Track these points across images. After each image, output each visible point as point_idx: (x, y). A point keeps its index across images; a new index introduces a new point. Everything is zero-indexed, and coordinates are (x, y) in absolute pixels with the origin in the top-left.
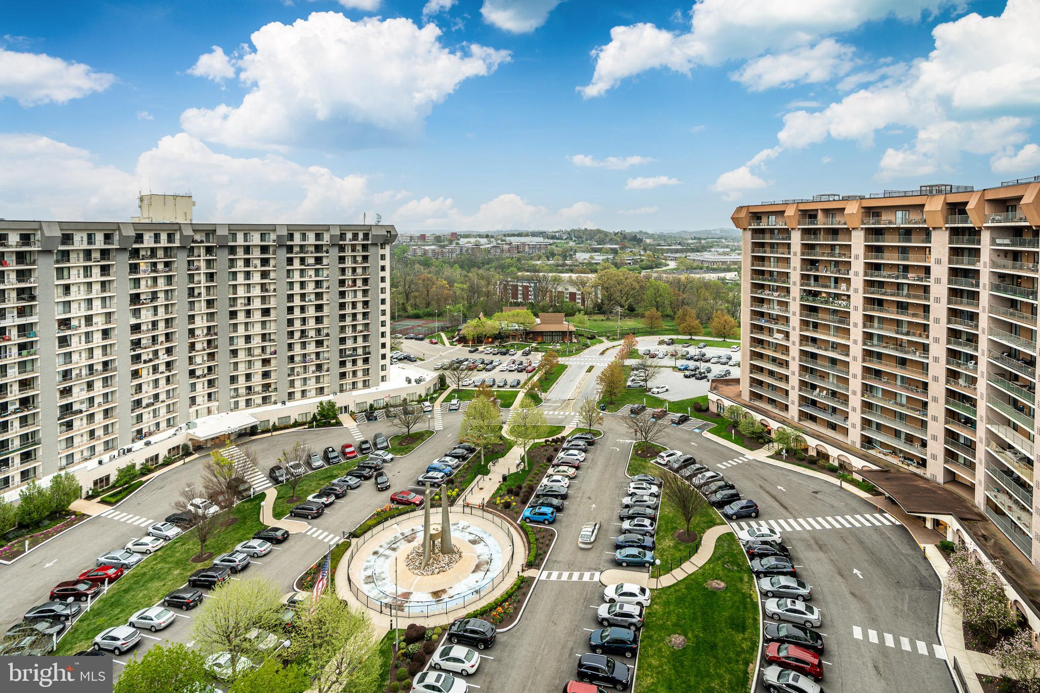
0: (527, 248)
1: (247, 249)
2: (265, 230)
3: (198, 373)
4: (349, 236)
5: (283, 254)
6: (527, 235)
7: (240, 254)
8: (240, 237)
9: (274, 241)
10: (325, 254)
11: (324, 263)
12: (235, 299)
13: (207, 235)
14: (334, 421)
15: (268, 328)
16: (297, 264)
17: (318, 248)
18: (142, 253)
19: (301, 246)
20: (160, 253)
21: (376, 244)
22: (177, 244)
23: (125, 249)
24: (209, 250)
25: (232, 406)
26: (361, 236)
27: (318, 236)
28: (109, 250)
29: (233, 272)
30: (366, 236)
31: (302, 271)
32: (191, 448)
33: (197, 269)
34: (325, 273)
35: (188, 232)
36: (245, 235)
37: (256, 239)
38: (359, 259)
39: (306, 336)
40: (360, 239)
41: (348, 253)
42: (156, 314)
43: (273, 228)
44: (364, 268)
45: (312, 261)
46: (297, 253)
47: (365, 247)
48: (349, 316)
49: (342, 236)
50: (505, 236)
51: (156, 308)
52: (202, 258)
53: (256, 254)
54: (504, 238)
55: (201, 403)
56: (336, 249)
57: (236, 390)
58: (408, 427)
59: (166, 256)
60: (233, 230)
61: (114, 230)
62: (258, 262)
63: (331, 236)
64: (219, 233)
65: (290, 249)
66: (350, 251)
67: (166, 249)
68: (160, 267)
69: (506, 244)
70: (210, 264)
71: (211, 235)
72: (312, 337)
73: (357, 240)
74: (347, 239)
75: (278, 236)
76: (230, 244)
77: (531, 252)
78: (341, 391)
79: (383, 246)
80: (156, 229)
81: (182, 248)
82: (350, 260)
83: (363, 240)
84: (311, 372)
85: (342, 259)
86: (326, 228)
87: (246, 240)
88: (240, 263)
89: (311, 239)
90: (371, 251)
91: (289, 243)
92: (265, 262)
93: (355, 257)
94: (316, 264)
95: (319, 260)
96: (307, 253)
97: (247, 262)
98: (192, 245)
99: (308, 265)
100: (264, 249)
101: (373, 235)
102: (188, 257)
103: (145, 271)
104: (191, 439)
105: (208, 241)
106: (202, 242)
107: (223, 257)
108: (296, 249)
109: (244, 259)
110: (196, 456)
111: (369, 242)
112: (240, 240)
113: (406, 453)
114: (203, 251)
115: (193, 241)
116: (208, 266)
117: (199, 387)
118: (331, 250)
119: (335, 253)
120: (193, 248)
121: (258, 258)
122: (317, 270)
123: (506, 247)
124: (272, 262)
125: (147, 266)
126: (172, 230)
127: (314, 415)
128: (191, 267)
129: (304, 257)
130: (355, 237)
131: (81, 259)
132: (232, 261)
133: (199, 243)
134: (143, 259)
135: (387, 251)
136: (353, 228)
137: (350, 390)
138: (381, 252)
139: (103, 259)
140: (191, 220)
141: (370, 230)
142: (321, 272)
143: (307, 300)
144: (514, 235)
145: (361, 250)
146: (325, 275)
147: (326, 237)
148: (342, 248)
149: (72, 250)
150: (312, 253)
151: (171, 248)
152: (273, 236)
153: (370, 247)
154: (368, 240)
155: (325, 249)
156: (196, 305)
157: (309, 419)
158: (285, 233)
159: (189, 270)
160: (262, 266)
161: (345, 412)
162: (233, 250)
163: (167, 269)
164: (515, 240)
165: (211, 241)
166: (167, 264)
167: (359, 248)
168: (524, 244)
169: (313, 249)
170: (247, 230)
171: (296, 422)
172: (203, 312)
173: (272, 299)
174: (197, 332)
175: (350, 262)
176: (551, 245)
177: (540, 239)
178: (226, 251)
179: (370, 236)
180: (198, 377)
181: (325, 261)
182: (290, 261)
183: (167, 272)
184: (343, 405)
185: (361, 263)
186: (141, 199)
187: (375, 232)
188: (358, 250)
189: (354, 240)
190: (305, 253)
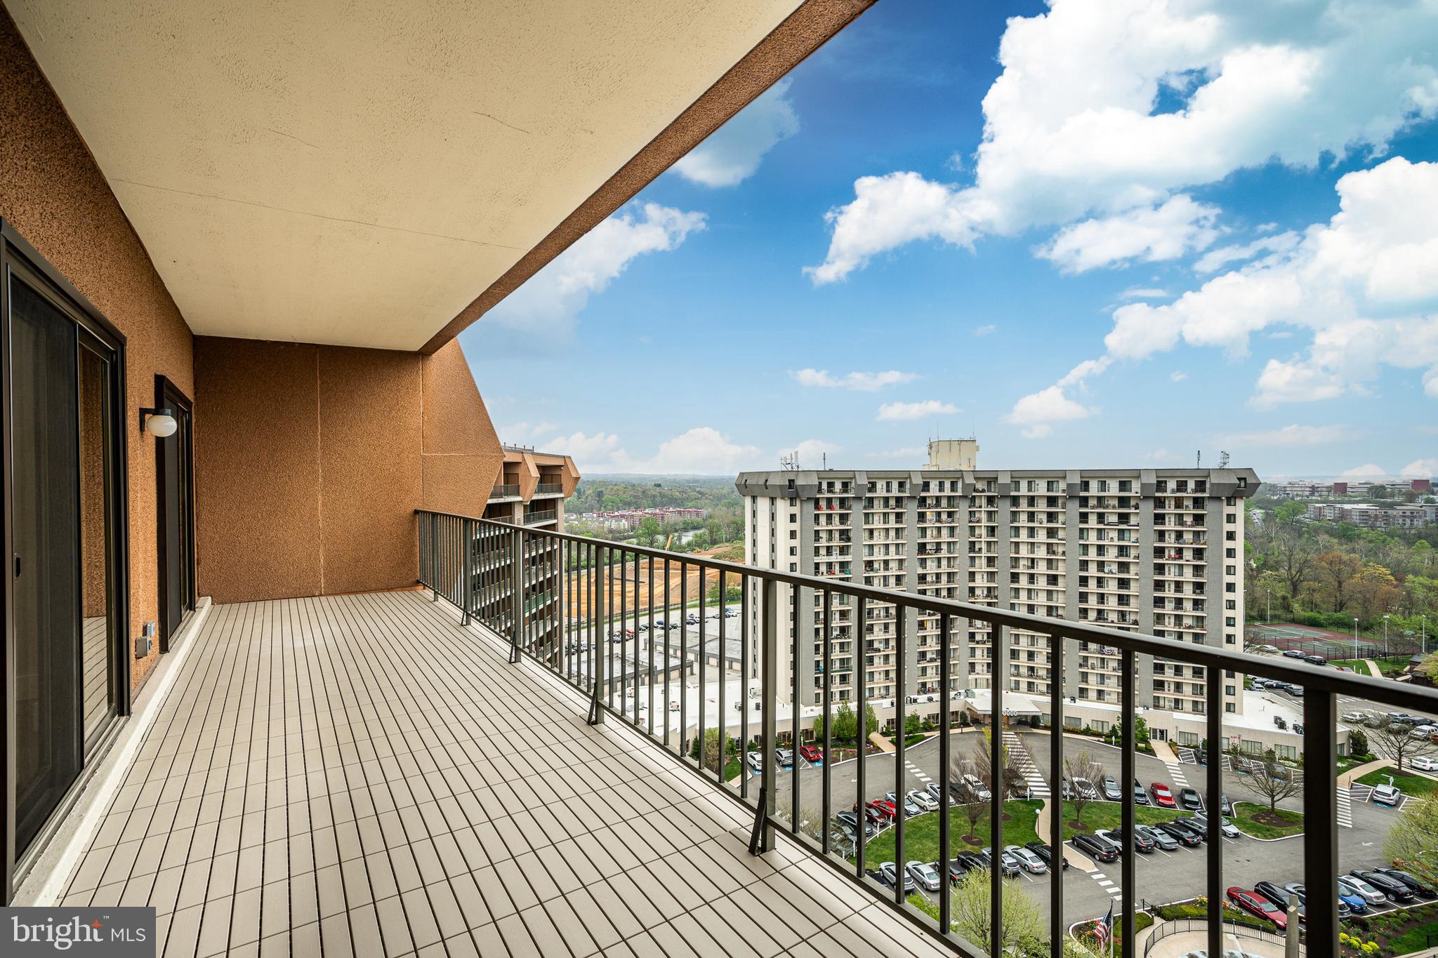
1: (1032, 501)
2: (1052, 479)
3: (978, 637)
4: (1172, 485)
5: (1074, 508)
7: (1024, 506)
8: (1024, 485)
9: (1064, 491)
10: (1133, 510)
11: (1132, 523)
12: (1017, 559)
13: (989, 483)
15: (1055, 599)
16: (1093, 522)
17: (1123, 502)
18: (929, 501)
19: (1100, 499)
20: (944, 502)
21: (1219, 499)
22: (959, 493)
23: (914, 497)
24: (990, 500)
25: (1013, 685)
26: (1191, 485)
27: (1124, 486)
28: (902, 497)
29: (1015, 527)
30: (1200, 486)
31: (1100, 531)
32: (969, 719)
33: (978, 522)
34: (1134, 536)
35: (970, 480)
36: (1030, 483)
37: (1041, 489)
38: (1189, 520)
39: (1104, 619)
40: (1189, 490)
41: (1170, 509)
42: (939, 567)
43: (1063, 475)
44: (1197, 534)
45: (1114, 519)
46: (1093, 507)
47: (1198, 502)
48: (1169, 602)
49: (1161, 485)
51: (939, 560)
52: (983, 509)
53: (1042, 506)
55: (980, 672)
56: (1151, 504)
57: (1017, 667)
59: (949, 505)
60: (1016, 477)
61: (906, 478)
62: (1044, 517)
63: (1143, 485)
64: (1000, 481)
65: (1084, 501)
66: (1173, 506)
67: (949, 498)
68: (944, 517)
70: (991, 517)
71: (993, 484)
72: (1112, 622)
73: (1185, 491)
74: (1169, 490)
75: (1069, 485)
76: (1013, 494)
78: (1157, 707)
79: (1230, 500)
80: (941, 476)
81: (964, 497)
82: (1173, 519)
83: (1196, 491)
84: (1110, 668)
85: (1159, 519)
86: (1136, 474)
87: (1030, 490)
88: (1024, 517)
89: (1113, 489)
90: (1209, 509)
91: (1083, 494)
92: (1051, 517)
93: (1181, 516)
94: (1120, 523)
95: (1124, 518)
96: (1107, 507)
97: (1031, 516)
98: (974, 494)
99: (1108, 524)
100: (1052, 501)
101: (1212, 485)
102: (970, 507)
103: (930, 521)
104: (968, 709)
105: (989, 490)
106: (983, 491)
107: (1004, 508)
108: (1092, 502)
109: (1028, 512)
110: (973, 729)
111: (1206, 495)
112: (1023, 490)
114: (984, 501)
115: (975, 490)
116: (990, 519)
117: (978, 653)
118: (1142, 505)
119: (1148, 509)
120: (974, 497)
121: (1044, 512)
122: (1121, 532)
124: (1061, 518)
125: (932, 516)
126: (955, 478)
127: (1114, 727)
128: (973, 519)
129: (1104, 513)
130: (1182, 486)
131: (882, 506)
132: (1014, 513)
133: (980, 492)
134: (929, 508)
135: (1239, 509)
136: (1178, 474)
137: (1170, 709)
138: (1228, 510)
139: (897, 506)
140: (974, 467)
141: (1208, 476)
142: (1127, 535)
143: (1106, 570)
145: (1191, 507)
146: (1132, 539)
147: (1136, 486)
148: (1160, 503)
149: (876, 497)
150: (1114, 507)
151: (953, 497)
152: (1062, 485)
153: (1206, 502)
154: (1204, 491)
155: (1133, 503)
156: (977, 561)
157: (1106, 731)
158: (1077, 480)
159: (970, 522)
160: (1048, 521)
161: (1162, 738)
162: (1015, 501)
163: (950, 520)
165: (993, 490)
166: (950, 514)
167: (1188, 503)
169: (1116, 502)
170: (1032, 477)
171: (1088, 728)
172: (983, 570)
173: (1061, 564)
174: (978, 592)
175: (1173, 523)
178: (1008, 502)
179: (1208, 485)
180: (978, 643)
181: (1133, 520)
182: (1084, 517)
183: (950, 523)
184: (1159, 727)
185: (1192, 526)
186: (931, 447)
187: (1214, 479)
188: (1187, 507)
189: (1179, 490)
190: (1104, 508)
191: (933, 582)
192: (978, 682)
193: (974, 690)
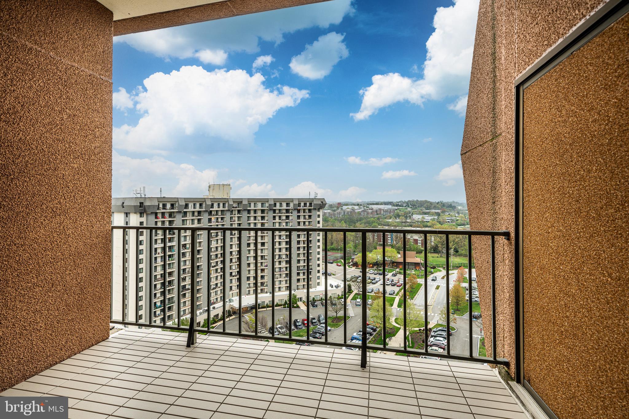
0: (382, 212)
1: (255, 211)
2: (263, 201)
3: (233, 274)
4: (302, 204)
5: (271, 214)
6: (381, 204)
7: (252, 214)
8: (252, 204)
9: (267, 207)
10: (291, 214)
11: (290, 219)
12: (250, 237)
13: (238, 204)
14: (296, 305)
15: (264, 252)
16: (277, 220)
17: (287, 211)
18: (213, 213)
19: (280, 210)
20: (220, 213)
21: (316, 209)
22: (226, 209)
23: (207, 211)
24: (239, 211)
25: (247, 292)
26: (308, 204)
27: (288, 205)
28: (201, 211)
29: (249, 223)
30: (311, 204)
31: (280, 223)
32: (232, 313)
33: (234, 221)
34: (291, 224)
35: (231, 203)
36: (255, 204)
37: (259, 206)
38: (307, 217)
39: (281, 258)
40: (307, 206)
41: (302, 214)
42: (217, 243)
43: (267, 200)
44: (309, 222)
45: (284, 218)
46: (277, 214)
47: (310, 211)
48: (302, 248)
49: (299, 205)
50: (368, 204)
51: (217, 240)
52: (236, 216)
53: (259, 214)
54: (368, 206)
55: (234, 289)
56: (296, 211)
57: (249, 284)
58: (336, 312)
59: (222, 214)
60: (250, 201)
61: (203, 202)
62: (260, 218)
63: (294, 204)
64: (244, 203)
65: (274, 211)
66: (302, 212)
67: (222, 211)
68: (220, 220)
69: (370, 209)
70: (239, 219)
71: (240, 204)
72: (284, 259)
73: (306, 206)
74: (301, 206)
75: (270, 205)
76: (248, 208)
77: (385, 214)
78: (298, 289)
79: (319, 210)
80: (218, 201)
81: (229, 210)
82: (302, 217)
83: (309, 206)
84: (283, 277)
85: (299, 217)
86: (292, 200)
87: (255, 207)
88: (252, 218)
89: (284, 206)
90: (313, 213)
91: (274, 208)
92: (263, 218)
93: (305, 216)
94: (286, 219)
95: (287, 217)
96: (282, 213)
97: (255, 218)
98: (233, 209)
99: (282, 220)
100: (263, 211)
101: (314, 204)
102: (231, 215)
103: (214, 222)
104: (231, 308)
105: (239, 207)
106: (236, 207)
107: (245, 215)
108: (277, 211)
109: (254, 216)
110: (234, 317)
111: (312, 208)
112: (252, 207)
113: (337, 328)
114: (236, 212)
115: (233, 207)
116: (239, 220)
117: (233, 281)
118: (293, 212)
119: (295, 213)
120: (232, 210)
121: (260, 216)
122: (287, 223)
123: (370, 211)
124: (266, 218)
125: (215, 220)
126: (225, 201)
127: (286, 301)
128: (232, 220)
129: (281, 216)
130: (305, 204)
131: (191, 216)
132: (248, 217)
133: (235, 208)
134: (213, 216)
135: (321, 213)
136: (304, 200)
137: (302, 289)
138: (318, 213)
139: (199, 216)
140: (232, 197)
141: (313, 201)
142: (288, 224)
143: (282, 239)
144: (373, 204)
146: (290, 226)
147: (292, 205)
148: (299, 211)
149: (188, 211)
150: (284, 213)
151: (224, 210)
152: (267, 205)
153: (312, 211)
154: (311, 206)
155: (290, 211)
156: (233, 239)
157: (283, 303)
158: (273, 203)
159: (231, 221)
160: (262, 220)
161: (301, 301)
162: (249, 212)
163: (222, 221)
164: (375, 207)
165: (240, 207)
166: (222, 219)
167: (307, 211)
168: (380, 210)
169: (285, 211)
170: (256, 201)
171: (277, 304)
172: (236, 243)
173: (266, 237)
174: (234, 253)
175: (302, 219)
176: (396, 210)
177: (390, 207)
178: (246, 212)
179: (313, 204)
180: (233, 276)
181: (290, 218)
182: (274, 218)
183: (222, 222)
184: (300, 297)
185: (308, 219)
186: (210, 187)
187: (315, 202)
188: (307, 212)
189: (305, 206)
190: (281, 214)
191: (214, 251)
192: (233, 294)
193: (232, 298)
